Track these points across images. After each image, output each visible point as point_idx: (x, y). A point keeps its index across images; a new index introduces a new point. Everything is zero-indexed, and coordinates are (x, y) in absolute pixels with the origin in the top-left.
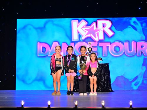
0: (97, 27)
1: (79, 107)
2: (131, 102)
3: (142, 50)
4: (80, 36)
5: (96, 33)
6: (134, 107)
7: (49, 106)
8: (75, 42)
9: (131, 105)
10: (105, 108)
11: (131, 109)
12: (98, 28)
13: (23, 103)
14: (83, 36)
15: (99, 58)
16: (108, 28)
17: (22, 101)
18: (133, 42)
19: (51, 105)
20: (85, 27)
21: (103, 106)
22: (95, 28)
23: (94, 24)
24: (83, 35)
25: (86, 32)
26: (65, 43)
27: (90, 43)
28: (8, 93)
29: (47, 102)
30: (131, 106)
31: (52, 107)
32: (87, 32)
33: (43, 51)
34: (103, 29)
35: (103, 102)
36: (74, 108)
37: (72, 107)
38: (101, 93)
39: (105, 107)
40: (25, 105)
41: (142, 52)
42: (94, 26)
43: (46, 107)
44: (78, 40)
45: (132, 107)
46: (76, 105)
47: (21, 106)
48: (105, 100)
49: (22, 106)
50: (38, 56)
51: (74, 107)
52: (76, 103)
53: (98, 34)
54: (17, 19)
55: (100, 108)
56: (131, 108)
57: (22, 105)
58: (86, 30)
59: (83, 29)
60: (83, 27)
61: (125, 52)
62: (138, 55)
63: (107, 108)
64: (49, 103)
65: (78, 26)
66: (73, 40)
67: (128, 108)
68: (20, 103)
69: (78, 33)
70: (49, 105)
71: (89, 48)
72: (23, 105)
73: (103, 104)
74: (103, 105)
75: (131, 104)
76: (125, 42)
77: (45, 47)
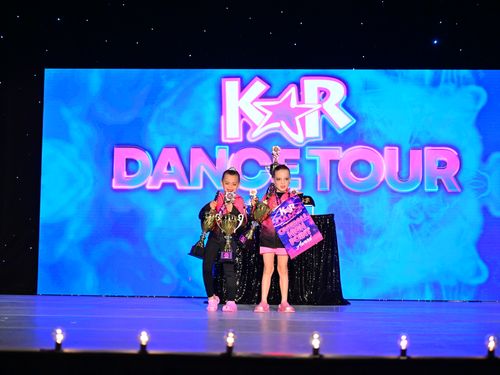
0: (300, 98)
1: (238, 353)
2: (404, 337)
3: (441, 175)
4: (246, 127)
5: (297, 119)
6: (414, 356)
7: (143, 348)
8: (234, 148)
9: (404, 347)
10: (321, 356)
11: (404, 360)
12: (304, 103)
13: (60, 337)
14: (255, 127)
15: (305, 197)
16: (337, 105)
17: (59, 331)
19: (147, 343)
21: (316, 351)
22: (294, 103)
23: (293, 90)
24: (257, 123)
25: (265, 115)
26: (200, 150)
27: (276, 150)
28: (12, 304)
29: (138, 333)
30: (403, 352)
31: (151, 352)
32: (269, 114)
33: (128, 174)
34: (319, 106)
35: (316, 336)
36: (223, 355)
37: (219, 352)
38: (310, 309)
39: (321, 353)
40: (66, 342)
41: (439, 181)
42: (290, 96)
43: (135, 351)
44: (241, 140)
45: (408, 354)
46: (230, 345)
47: (53, 347)
48: (319, 330)
49: (58, 346)
50: (114, 186)
51: (224, 351)
52: (230, 340)
53: (303, 121)
54: (46, 70)
55: (307, 355)
56: (404, 358)
57: (57, 343)
58: (266, 107)
59: (256, 104)
60: (256, 100)
61: (387, 181)
62: (426, 189)
63: (328, 355)
64: (144, 338)
65: (240, 97)
66: (223, 140)
67: (394, 356)
68: (51, 336)
69: (242, 116)
70: (144, 343)
71: (272, 166)
72: (59, 341)
73: (316, 343)
74: (316, 347)
75: (404, 344)
76: (386, 148)
77: (135, 161)
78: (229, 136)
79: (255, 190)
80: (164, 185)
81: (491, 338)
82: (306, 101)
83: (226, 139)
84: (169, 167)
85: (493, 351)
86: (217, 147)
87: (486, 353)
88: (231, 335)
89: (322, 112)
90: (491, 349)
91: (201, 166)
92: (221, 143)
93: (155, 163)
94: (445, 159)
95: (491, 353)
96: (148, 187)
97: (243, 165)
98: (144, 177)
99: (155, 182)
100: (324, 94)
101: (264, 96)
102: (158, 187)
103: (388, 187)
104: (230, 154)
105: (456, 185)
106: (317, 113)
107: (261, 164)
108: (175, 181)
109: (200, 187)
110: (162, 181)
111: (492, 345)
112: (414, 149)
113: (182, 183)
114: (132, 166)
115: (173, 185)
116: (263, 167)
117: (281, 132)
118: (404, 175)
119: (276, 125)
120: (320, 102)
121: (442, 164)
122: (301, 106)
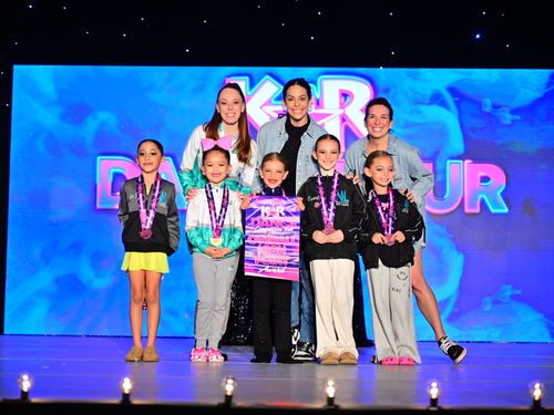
0: (318, 102)
1: (238, 403)
2: (434, 384)
3: (484, 193)
6: (446, 406)
7: (126, 397)
9: (434, 397)
10: (337, 406)
11: (433, 411)
12: (322, 107)
13: (26, 385)
17: (25, 377)
18: (449, 162)
19: (131, 390)
20: (273, 102)
21: (330, 400)
29: (119, 381)
30: (434, 402)
31: (135, 401)
34: (341, 111)
35: (331, 383)
36: (220, 406)
37: (216, 401)
39: (336, 402)
40: (34, 390)
41: (482, 201)
43: (116, 401)
45: (439, 404)
46: (229, 393)
47: (19, 397)
49: (25, 395)
50: (98, 206)
51: (222, 400)
52: (229, 388)
54: (15, 66)
55: (320, 405)
57: (23, 392)
60: (265, 104)
62: (467, 210)
63: (344, 404)
67: (423, 406)
68: (17, 383)
70: (127, 392)
72: (25, 390)
73: (331, 391)
74: (331, 395)
75: (434, 392)
81: (537, 386)
82: (327, 103)
85: (539, 401)
87: (531, 403)
88: (230, 381)
89: (344, 119)
90: (537, 398)
94: (489, 175)
95: (537, 403)
106: (338, 120)
111: (537, 393)
114: (119, 182)
118: (440, 192)
120: (342, 106)
121: (485, 180)
122: (321, 111)
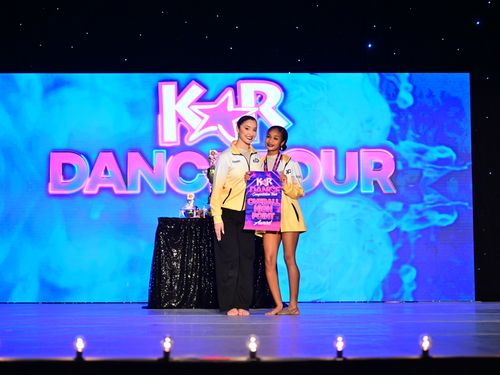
0: (237, 102)
1: (175, 358)
2: (340, 339)
3: (377, 176)
4: (183, 131)
5: (234, 122)
6: (350, 357)
7: (79, 355)
8: (171, 151)
9: (340, 349)
10: (259, 359)
11: (340, 362)
12: (240, 106)
14: (193, 131)
16: (274, 108)
19: (84, 350)
21: (253, 355)
22: (231, 107)
23: (230, 94)
24: (194, 127)
25: (202, 118)
26: (137, 154)
27: (213, 154)
29: (74, 340)
30: (340, 354)
31: (88, 358)
32: (207, 117)
33: (65, 178)
34: (256, 109)
35: (253, 339)
36: (160, 360)
37: (155, 358)
39: (258, 356)
41: (375, 183)
42: (227, 100)
43: (71, 358)
44: (178, 144)
45: (344, 355)
46: (167, 350)
48: (257, 334)
50: (51, 192)
51: (161, 356)
52: (167, 345)
55: (244, 359)
56: (340, 359)
58: (203, 111)
59: (193, 107)
60: (192, 104)
61: (324, 183)
62: (362, 191)
63: (265, 358)
64: (80, 345)
65: (177, 101)
66: (161, 144)
67: (330, 357)
69: (179, 120)
70: (80, 350)
71: (209, 170)
73: (253, 346)
74: (254, 350)
75: (340, 345)
76: (322, 151)
77: (71, 166)
78: (166, 139)
79: (192, 194)
80: (102, 189)
81: (426, 338)
82: (243, 105)
83: (163, 142)
84: (106, 172)
85: (427, 351)
86: (154, 151)
87: (421, 353)
88: (168, 340)
89: (259, 116)
90: (425, 348)
91: (138, 170)
92: (158, 147)
93: (92, 168)
94: (381, 161)
95: (425, 353)
96: (85, 191)
97: (181, 168)
98: (80, 181)
99: (91, 187)
100: (261, 97)
101: (201, 100)
102: (95, 192)
103: (325, 189)
104: (168, 158)
105: (391, 186)
107: (199, 167)
108: (113, 185)
109: (138, 191)
110: (99, 185)
111: (426, 344)
112: (351, 151)
113: (119, 187)
114: (68, 170)
115: (110, 190)
116: (200, 171)
117: (218, 135)
118: (341, 176)
119: (212, 128)
120: (257, 105)
121: (378, 166)
122: (238, 109)
